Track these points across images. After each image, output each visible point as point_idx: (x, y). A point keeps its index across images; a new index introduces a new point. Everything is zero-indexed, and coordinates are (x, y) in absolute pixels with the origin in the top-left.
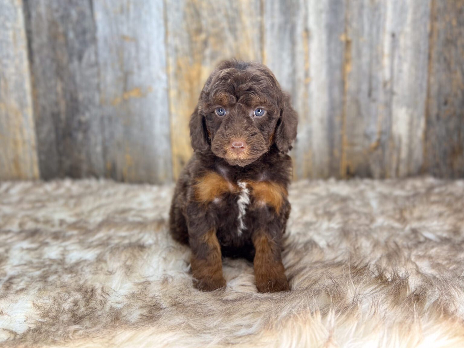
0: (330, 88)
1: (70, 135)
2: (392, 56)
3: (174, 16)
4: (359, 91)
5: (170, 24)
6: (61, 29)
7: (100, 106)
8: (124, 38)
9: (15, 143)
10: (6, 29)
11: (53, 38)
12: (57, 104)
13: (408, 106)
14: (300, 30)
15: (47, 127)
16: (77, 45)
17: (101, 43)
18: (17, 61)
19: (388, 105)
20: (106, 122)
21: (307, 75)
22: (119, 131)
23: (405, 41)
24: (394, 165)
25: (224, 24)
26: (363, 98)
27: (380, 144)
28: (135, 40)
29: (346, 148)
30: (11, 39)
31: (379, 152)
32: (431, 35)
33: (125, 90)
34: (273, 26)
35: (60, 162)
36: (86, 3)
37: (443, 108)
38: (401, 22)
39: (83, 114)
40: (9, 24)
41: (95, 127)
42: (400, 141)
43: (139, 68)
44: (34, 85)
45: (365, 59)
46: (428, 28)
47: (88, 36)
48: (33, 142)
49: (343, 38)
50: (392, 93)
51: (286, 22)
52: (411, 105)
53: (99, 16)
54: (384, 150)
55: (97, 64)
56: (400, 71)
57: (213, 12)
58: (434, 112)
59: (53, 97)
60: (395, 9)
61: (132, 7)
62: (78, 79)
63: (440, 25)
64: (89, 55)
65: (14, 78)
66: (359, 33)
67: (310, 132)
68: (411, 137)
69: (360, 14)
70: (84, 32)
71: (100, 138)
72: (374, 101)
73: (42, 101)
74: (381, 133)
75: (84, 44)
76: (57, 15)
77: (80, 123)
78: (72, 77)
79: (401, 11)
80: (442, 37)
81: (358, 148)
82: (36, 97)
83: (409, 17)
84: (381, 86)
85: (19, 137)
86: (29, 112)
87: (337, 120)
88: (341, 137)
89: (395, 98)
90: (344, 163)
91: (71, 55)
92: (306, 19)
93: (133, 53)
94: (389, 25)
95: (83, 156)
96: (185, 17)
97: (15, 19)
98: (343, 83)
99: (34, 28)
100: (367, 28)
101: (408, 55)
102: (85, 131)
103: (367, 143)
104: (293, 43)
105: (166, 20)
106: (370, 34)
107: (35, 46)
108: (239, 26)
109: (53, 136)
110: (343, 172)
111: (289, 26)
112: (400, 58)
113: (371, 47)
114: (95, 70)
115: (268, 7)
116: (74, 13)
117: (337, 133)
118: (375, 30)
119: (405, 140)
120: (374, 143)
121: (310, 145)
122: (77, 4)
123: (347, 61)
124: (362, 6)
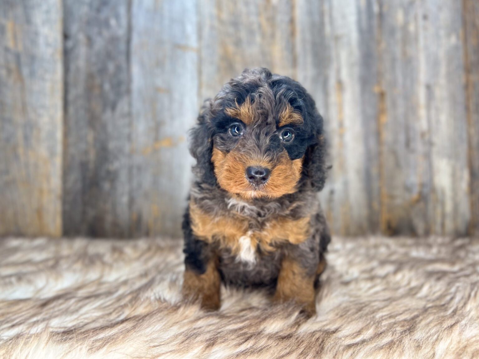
0: (366, 138)
1: (97, 184)
2: (428, 107)
3: (208, 70)
4: (396, 141)
5: (204, 77)
7: (130, 155)
8: (157, 90)
9: (41, 191)
10: (45, 80)
11: (89, 89)
12: (86, 153)
13: (450, 157)
14: (332, 82)
15: (75, 176)
16: (111, 96)
17: (135, 95)
18: (52, 111)
19: (428, 156)
20: (135, 171)
21: (341, 125)
22: (147, 180)
23: (441, 92)
24: (439, 220)
26: (401, 149)
27: (422, 198)
28: (169, 91)
29: (386, 201)
30: (48, 91)
31: (421, 205)
32: (466, 87)
33: (156, 139)
35: (84, 213)
36: (123, 57)
38: (435, 75)
39: (112, 163)
40: (48, 76)
41: (123, 176)
42: (443, 193)
43: (172, 118)
44: (66, 134)
45: (401, 110)
46: (464, 80)
47: (123, 88)
48: (59, 191)
49: (376, 89)
50: (431, 144)
51: (319, 75)
52: (453, 156)
53: (136, 70)
54: (426, 204)
55: (129, 114)
56: (438, 122)
58: (477, 163)
59: (83, 146)
60: (428, 62)
61: (167, 61)
62: (110, 128)
63: (475, 78)
64: (123, 106)
65: (47, 127)
67: (346, 184)
68: (455, 190)
70: (119, 84)
71: (126, 188)
72: (413, 151)
73: (72, 150)
74: (423, 185)
75: (119, 95)
76: (95, 68)
77: (108, 172)
78: (104, 127)
79: (434, 64)
80: (478, 89)
81: (398, 201)
82: (66, 145)
83: (443, 70)
84: (418, 137)
85: (45, 186)
86: (58, 161)
87: (374, 171)
88: (380, 189)
89: (435, 150)
90: (384, 217)
91: (105, 105)
92: (338, 71)
93: (167, 104)
94: (423, 77)
95: (108, 206)
96: (219, 70)
97: (54, 72)
98: (378, 134)
99: (71, 80)
100: (400, 79)
101: (445, 106)
102: (113, 181)
103: (407, 196)
104: (326, 94)
105: (200, 73)
106: (404, 86)
107: (71, 97)
109: (79, 186)
110: (383, 226)
111: (321, 79)
112: (437, 108)
113: (406, 98)
114: (127, 120)
115: (300, 60)
116: (111, 67)
117: (376, 185)
118: (408, 82)
119: (449, 193)
120: (415, 195)
121: (347, 196)
122: (115, 58)
123: (381, 111)
124: (394, 60)
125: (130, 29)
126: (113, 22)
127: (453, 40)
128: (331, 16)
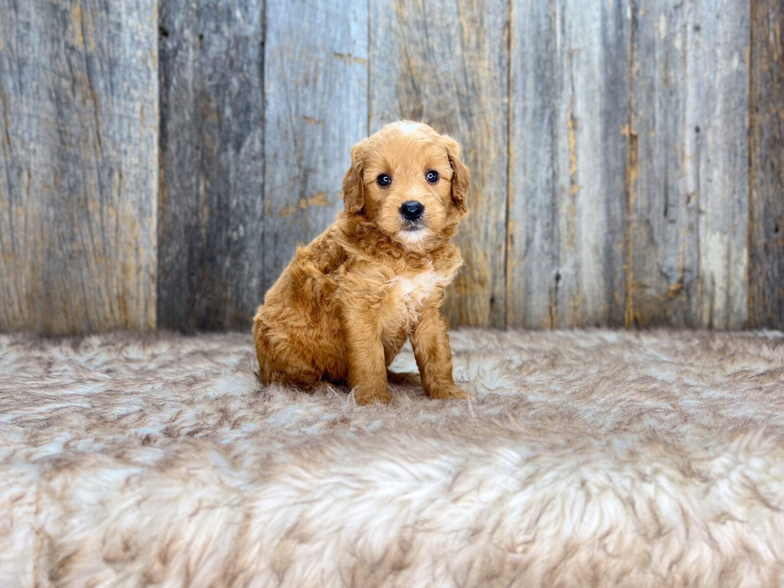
0: (608, 202)
1: (212, 259)
2: (697, 159)
3: (382, 92)
4: (650, 207)
5: (374, 103)
6: (213, 105)
7: (262, 218)
8: (306, 119)
9: (125, 270)
10: (132, 99)
11: (200, 116)
12: (196, 212)
13: (723, 233)
14: (563, 118)
16: (235, 128)
17: (270, 126)
18: (143, 147)
19: (693, 228)
20: (269, 241)
21: (573, 182)
23: (715, 138)
24: (705, 319)
25: (455, 106)
27: (684, 288)
28: (322, 122)
29: (633, 291)
30: (137, 115)
31: (683, 298)
32: (750, 132)
33: (302, 195)
34: (525, 109)
35: (192, 302)
36: (254, 69)
37: (774, 236)
38: (709, 113)
39: (237, 229)
40: (135, 93)
41: (252, 249)
42: (713, 282)
43: (327, 163)
44: (163, 184)
45: (658, 162)
46: (747, 124)
47: (253, 115)
48: (153, 270)
49: (626, 131)
50: (700, 212)
51: (543, 107)
52: (729, 230)
53: (271, 87)
54: (689, 297)
55: (263, 155)
56: (709, 180)
57: (438, 89)
58: (761, 242)
59: (191, 201)
60: (698, 94)
61: (320, 77)
62: (232, 175)
63: (762, 119)
64: (252, 143)
65: (134, 171)
66: (649, 124)
67: (577, 266)
68: (728, 277)
69: (650, 99)
70: (248, 109)
71: (258, 266)
72: (673, 222)
73: (174, 208)
74: (684, 270)
75: (246, 126)
76: (208, 84)
77: (229, 241)
78: (224, 173)
79: (707, 97)
80: (766, 135)
81: (651, 292)
82: (164, 200)
83: (719, 107)
84: (682, 201)
85: (132, 261)
87: (618, 249)
88: (625, 274)
89: (703, 218)
90: (630, 314)
91: (225, 142)
92: (573, 102)
93: (319, 143)
94: (691, 116)
95: (229, 293)
96: (397, 94)
97: (147, 87)
98: (627, 195)
99: (172, 100)
100: (659, 118)
101: (720, 159)
102: (236, 255)
103: (664, 285)
104: (554, 136)
105: (370, 98)
106: (664, 128)
107: (171, 126)
108: (475, 109)
109: (184, 260)
111: (548, 112)
112: (708, 161)
113: (666, 144)
114: (260, 164)
115: (518, 86)
116: (235, 82)
117: (619, 268)
118: (671, 122)
119: (720, 283)
120: (674, 286)
121: (578, 285)
122: (241, 70)
123: (632, 164)
124: (652, 88)
125: (264, 26)
126: (238, 14)
127: (735, 62)
128: (563, 20)
